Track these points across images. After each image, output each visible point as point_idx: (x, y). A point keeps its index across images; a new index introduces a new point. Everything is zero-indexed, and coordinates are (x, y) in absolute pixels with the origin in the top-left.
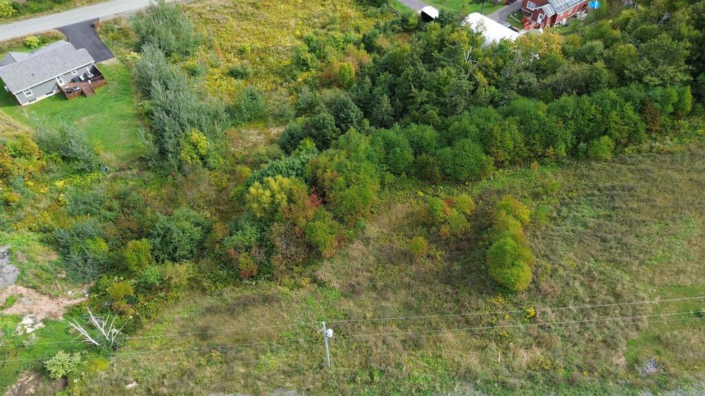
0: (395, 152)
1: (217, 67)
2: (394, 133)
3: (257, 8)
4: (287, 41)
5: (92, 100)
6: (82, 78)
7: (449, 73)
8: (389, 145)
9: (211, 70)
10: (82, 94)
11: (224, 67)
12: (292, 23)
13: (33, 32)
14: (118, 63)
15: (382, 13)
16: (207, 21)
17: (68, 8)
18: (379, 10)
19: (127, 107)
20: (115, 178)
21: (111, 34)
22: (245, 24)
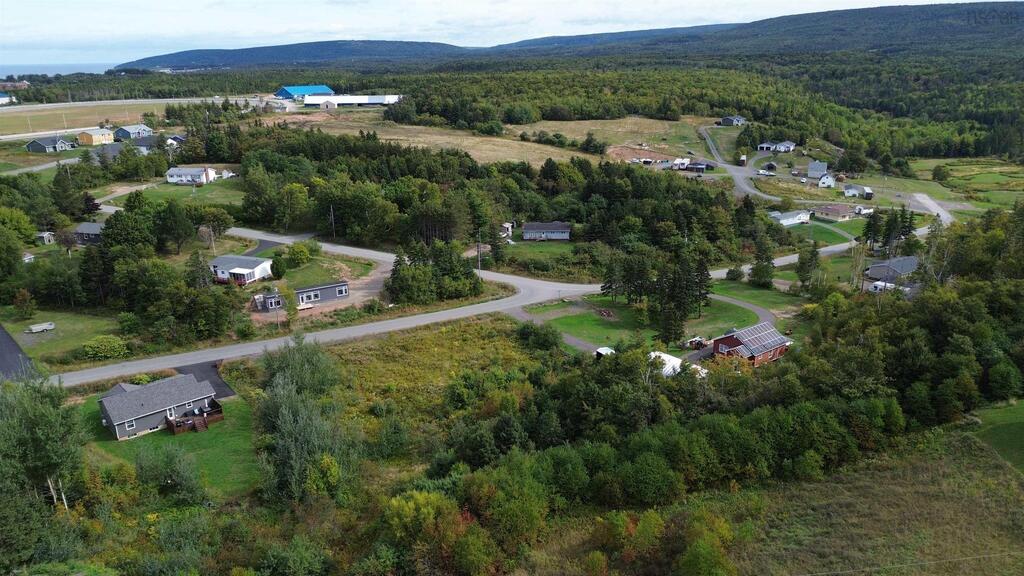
0: (566, 470)
1: (355, 405)
2: (566, 451)
3: (407, 351)
4: (441, 382)
5: (203, 434)
6: (196, 411)
7: (624, 389)
8: (559, 463)
9: (348, 408)
10: (193, 428)
11: (363, 404)
12: (447, 365)
13: (145, 371)
14: (240, 400)
15: (551, 355)
16: (347, 362)
17: (189, 350)
18: (548, 352)
19: (245, 443)
20: (219, 514)
21: (235, 374)
22: (391, 366)
